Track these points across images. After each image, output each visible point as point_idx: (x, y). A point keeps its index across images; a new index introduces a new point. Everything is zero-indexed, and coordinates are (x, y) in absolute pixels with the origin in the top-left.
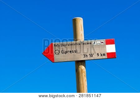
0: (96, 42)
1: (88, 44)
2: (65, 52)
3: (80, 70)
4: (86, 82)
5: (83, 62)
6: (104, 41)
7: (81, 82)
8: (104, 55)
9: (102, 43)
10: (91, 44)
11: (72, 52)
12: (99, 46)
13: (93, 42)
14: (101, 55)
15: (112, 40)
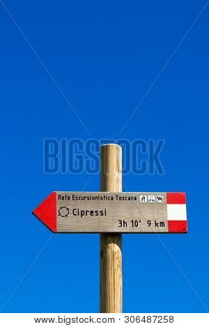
0: (146, 197)
1: (129, 199)
2: (80, 212)
3: (109, 252)
4: (121, 280)
5: (115, 237)
6: (163, 195)
7: (111, 280)
8: (162, 224)
9: (159, 199)
10: (135, 199)
11: (95, 213)
12: (151, 205)
13: (141, 197)
14: (156, 224)
15: (180, 195)
